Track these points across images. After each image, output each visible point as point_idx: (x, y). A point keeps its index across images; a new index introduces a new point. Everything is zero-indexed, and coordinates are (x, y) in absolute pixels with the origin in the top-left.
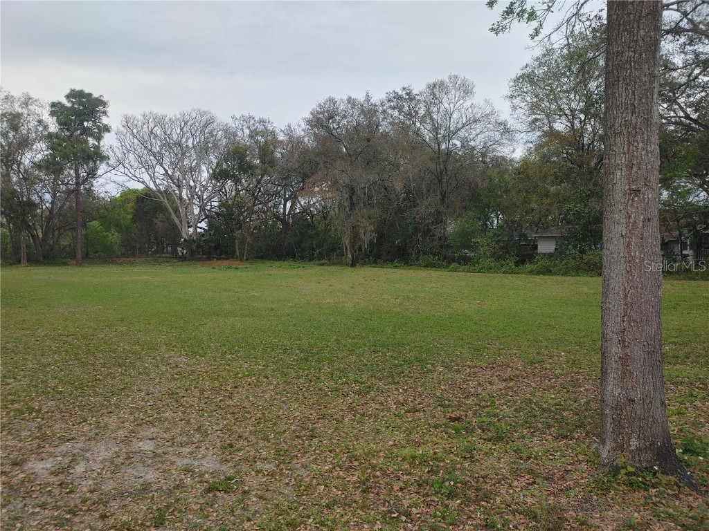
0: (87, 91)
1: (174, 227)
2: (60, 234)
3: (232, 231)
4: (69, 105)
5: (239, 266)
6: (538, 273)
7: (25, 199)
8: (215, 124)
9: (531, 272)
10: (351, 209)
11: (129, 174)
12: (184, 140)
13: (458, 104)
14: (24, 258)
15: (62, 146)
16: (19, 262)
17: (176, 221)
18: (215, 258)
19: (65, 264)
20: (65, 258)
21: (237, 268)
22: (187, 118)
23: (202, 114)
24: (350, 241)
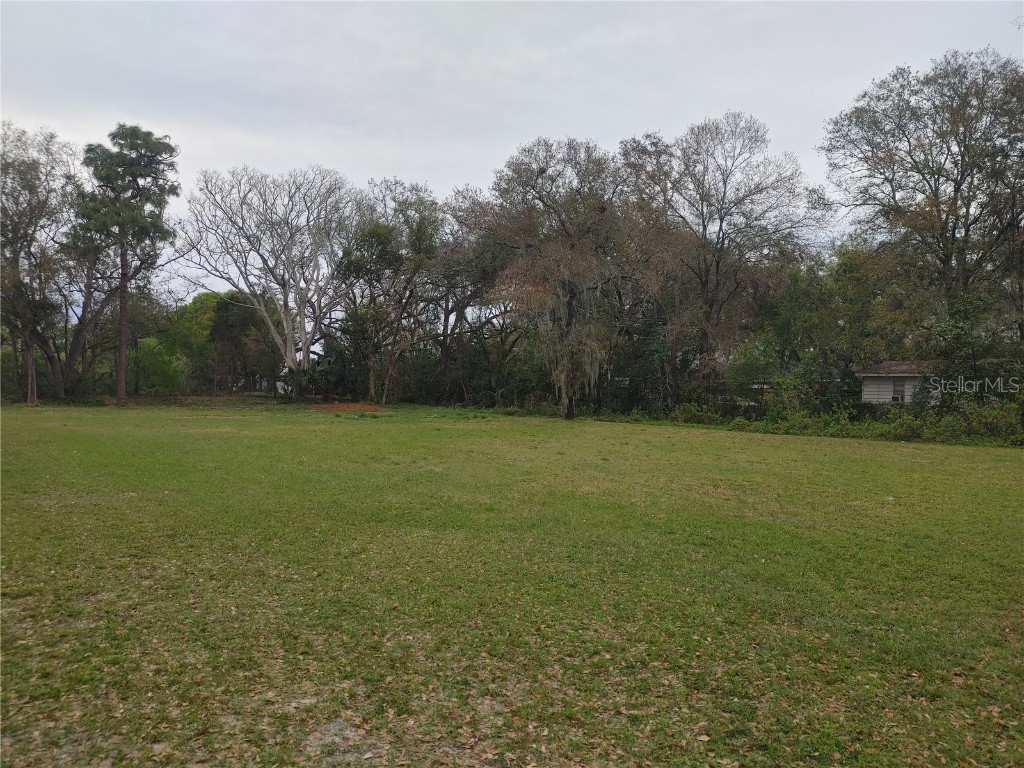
0: (145, 128)
1: (275, 349)
2: (94, 356)
3: (366, 357)
4: (115, 150)
5: (377, 414)
6: (897, 438)
7: (37, 298)
8: (343, 191)
9: (883, 436)
10: (569, 324)
11: (206, 265)
12: (294, 214)
13: (740, 159)
14: (32, 392)
15: (99, 212)
16: (24, 398)
17: (278, 340)
18: (335, 399)
19: (101, 404)
20: (102, 393)
21: (375, 417)
22: (300, 180)
23: (324, 174)
24: (568, 376)
